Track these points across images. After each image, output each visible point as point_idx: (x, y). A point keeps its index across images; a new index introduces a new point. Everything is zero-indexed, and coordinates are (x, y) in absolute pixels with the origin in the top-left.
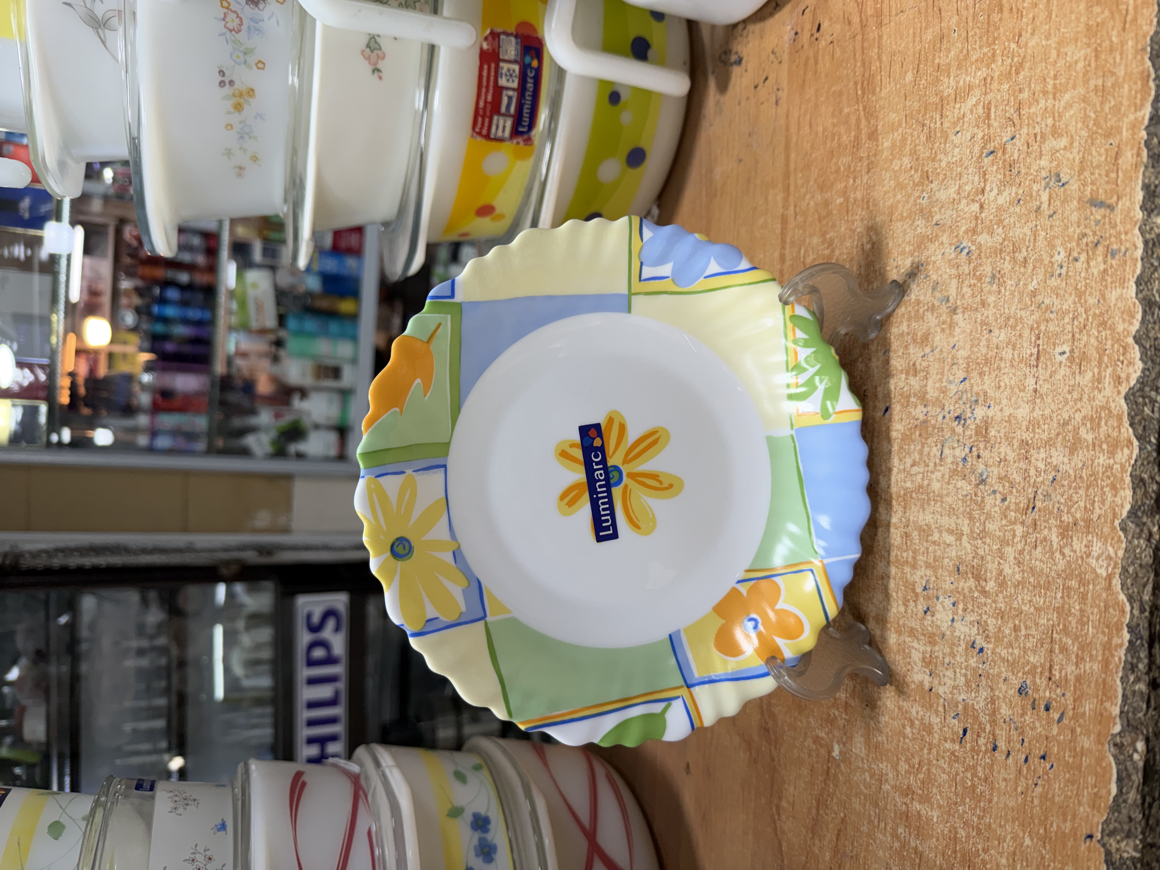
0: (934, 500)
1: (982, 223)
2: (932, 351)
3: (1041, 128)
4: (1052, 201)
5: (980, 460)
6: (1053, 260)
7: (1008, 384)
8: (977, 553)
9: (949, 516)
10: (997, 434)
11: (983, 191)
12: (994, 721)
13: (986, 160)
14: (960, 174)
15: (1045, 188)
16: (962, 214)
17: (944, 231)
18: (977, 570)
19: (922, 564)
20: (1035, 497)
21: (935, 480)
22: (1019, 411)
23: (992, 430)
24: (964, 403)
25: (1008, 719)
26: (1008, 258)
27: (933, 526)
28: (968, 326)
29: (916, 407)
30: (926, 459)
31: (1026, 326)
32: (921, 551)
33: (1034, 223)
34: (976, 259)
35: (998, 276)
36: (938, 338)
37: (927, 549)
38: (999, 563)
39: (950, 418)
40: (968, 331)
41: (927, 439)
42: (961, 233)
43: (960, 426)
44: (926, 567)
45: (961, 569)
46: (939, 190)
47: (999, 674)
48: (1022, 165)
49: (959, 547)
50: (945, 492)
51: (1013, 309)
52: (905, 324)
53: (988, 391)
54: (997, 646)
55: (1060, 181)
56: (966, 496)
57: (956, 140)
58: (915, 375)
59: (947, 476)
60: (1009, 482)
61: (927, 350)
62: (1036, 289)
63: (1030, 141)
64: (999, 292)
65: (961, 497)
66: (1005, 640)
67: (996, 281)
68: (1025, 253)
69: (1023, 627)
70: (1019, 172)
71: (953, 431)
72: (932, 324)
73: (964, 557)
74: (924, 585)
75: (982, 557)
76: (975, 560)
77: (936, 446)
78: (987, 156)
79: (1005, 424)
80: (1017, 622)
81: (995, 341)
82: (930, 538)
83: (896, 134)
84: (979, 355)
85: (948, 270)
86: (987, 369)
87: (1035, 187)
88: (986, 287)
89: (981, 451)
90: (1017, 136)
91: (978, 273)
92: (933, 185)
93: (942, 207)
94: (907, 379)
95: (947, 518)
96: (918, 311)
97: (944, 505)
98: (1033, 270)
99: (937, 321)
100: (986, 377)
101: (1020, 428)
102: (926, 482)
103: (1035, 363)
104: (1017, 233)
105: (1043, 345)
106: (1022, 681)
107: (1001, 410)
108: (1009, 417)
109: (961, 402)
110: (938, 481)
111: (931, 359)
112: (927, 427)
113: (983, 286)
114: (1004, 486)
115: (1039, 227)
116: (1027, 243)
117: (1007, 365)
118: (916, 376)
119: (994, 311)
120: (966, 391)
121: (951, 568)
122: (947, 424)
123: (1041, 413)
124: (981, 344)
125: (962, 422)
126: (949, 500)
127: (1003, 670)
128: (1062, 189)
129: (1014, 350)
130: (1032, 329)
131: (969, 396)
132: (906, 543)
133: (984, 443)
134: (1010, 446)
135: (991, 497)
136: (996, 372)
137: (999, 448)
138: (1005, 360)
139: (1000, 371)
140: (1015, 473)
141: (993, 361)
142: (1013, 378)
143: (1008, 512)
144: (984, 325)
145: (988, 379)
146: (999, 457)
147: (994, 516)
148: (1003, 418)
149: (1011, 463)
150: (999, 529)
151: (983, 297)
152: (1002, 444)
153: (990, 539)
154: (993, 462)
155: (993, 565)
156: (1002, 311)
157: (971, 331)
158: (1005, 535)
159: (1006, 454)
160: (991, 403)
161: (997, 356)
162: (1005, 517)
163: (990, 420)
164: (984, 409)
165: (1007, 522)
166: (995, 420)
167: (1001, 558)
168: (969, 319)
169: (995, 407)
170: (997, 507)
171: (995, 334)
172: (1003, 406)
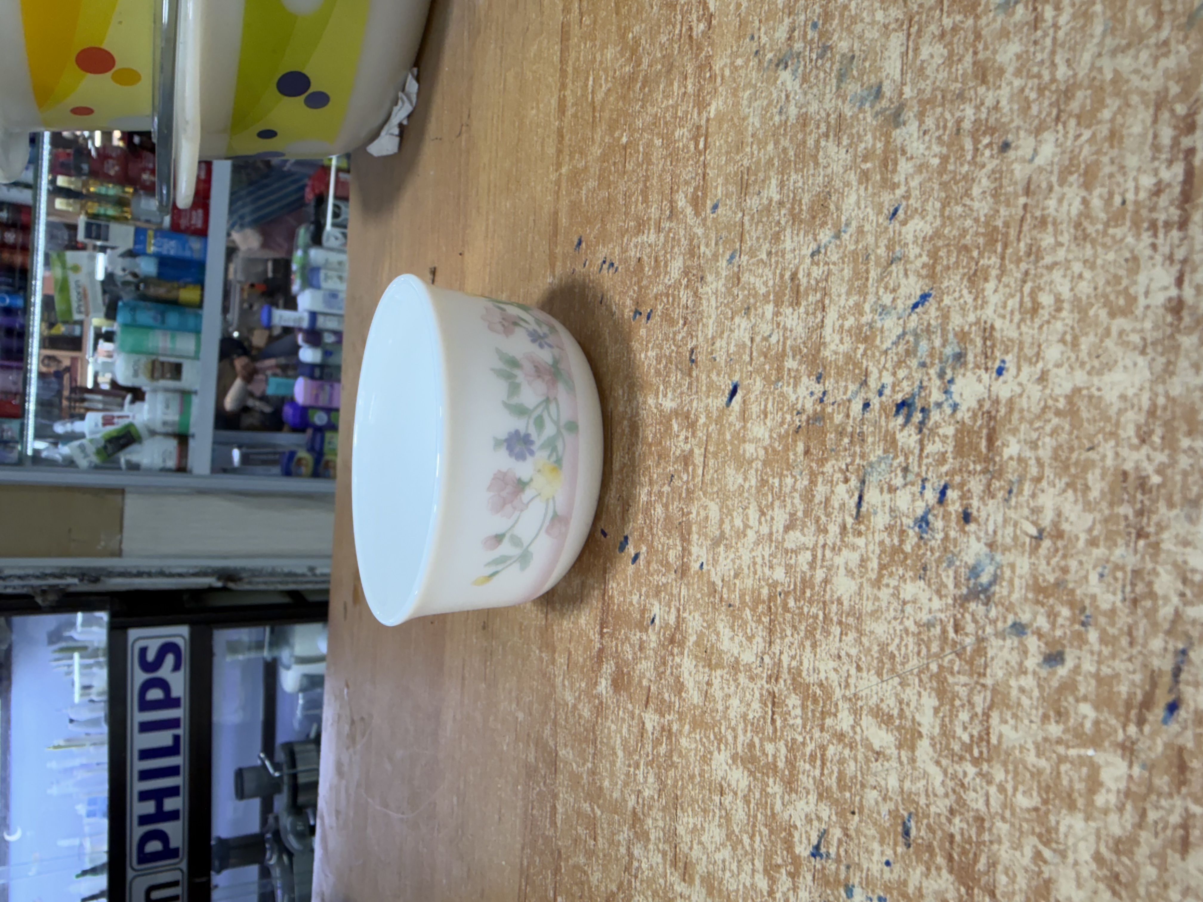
0: (840, 623)
2: (837, 236)
5: (972, 527)
7: (1066, 294)
8: (961, 802)
9: (879, 674)
10: (1028, 453)
18: (964, 852)
19: (811, 786)
20: (1176, 672)
21: (842, 571)
22: (1107, 378)
23: (1012, 440)
24: (923, 365)
27: (838, 693)
28: (936, 149)
29: (797, 381)
30: (821, 513)
31: (1134, 100)
32: (808, 750)
36: (853, 198)
37: (823, 748)
38: (1038, 856)
39: (883, 407)
40: (936, 161)
41: (822, 462)
43: (911, 429)
44: (820, 797)
45: (913, 832)
49: (908, 768)
50: (869, 607)
52: (774, 182)
53: (998, 324)
56: (929, 625)
58: (796, 303)
59: (874, 564)
60: (1071, 604)
61: (825, 235)
64: (1037, 23)
65: (913, 628)
71: (891, 442)
72: (837, 168)
73: (923, 801)
74: (814, 841)
75: (980, 820)
76: (957, 820)
77: (846, 481)
79: (1055, 421)
81: (1020, 172)
82: (829, 721)
84: (969, 223)
85: (879, 16)
86: (994, 260)
88: (992, 24)
89: (975, 503)
94: (777, 314)
95: (875, 679)
96: (805, 142)
97: (864, 640)
99: (849, 157)
100: (990, 286)
101: (1113, 434)
102: (820, 574)
103: (1174, 215)
107: (1043, 378)
108: (1070, 399)
109: (914, 363)
110: (850, 573)
111: (834, 258)
112: (823, 432)
113: (983, 21)
114: (1052, 616)
117: (1065, 238)
118: (798, 304)
119: (1017, 83)
120: (928, 330)
121: (886, 821)
122: (876, 424)
124: (976, 191)
125: (918, 417)
126: (880, 629)
129: (1087, 186)
130: (1160, 105)
131: (938, 343)
132: (773, 721)
133: (984, 479)
134: (1075, 490)
135: (1008, 642)
136: (1023, 266)
137: (1034, 496)
138: (1055, 223)
139: (1037, 261)
140: (1094, 578)
141: (1013, 233)
142: (1087, 274)
143: (1071, 699)
144: (984, 134)
145: (996, 291)
146: (1035, 523)
147: (1019, 704)
148: (1050, 402)
149: (1081, 544)
150: (1037, 746)
151: (981, 56)
152: (1044, 484)
153: (1007, 772)
154: (1015, 538)
155: (1018, 854)
156: (1047, 77)
157: (945, 159)
158: (1059, 773)
159: (1059, 515)
160: (1008, 358)
161: (1028, 216)
162: (1059, 714)
163: (1003, 411)
164: (985, 377)
165: (1066, 731)
166: (1021, 411)
167: (1047, 843)
168: (938, 127)
169: (1019, 369)
170: (1030, 677)
171: (1020, 153)
172: (1050, 366)
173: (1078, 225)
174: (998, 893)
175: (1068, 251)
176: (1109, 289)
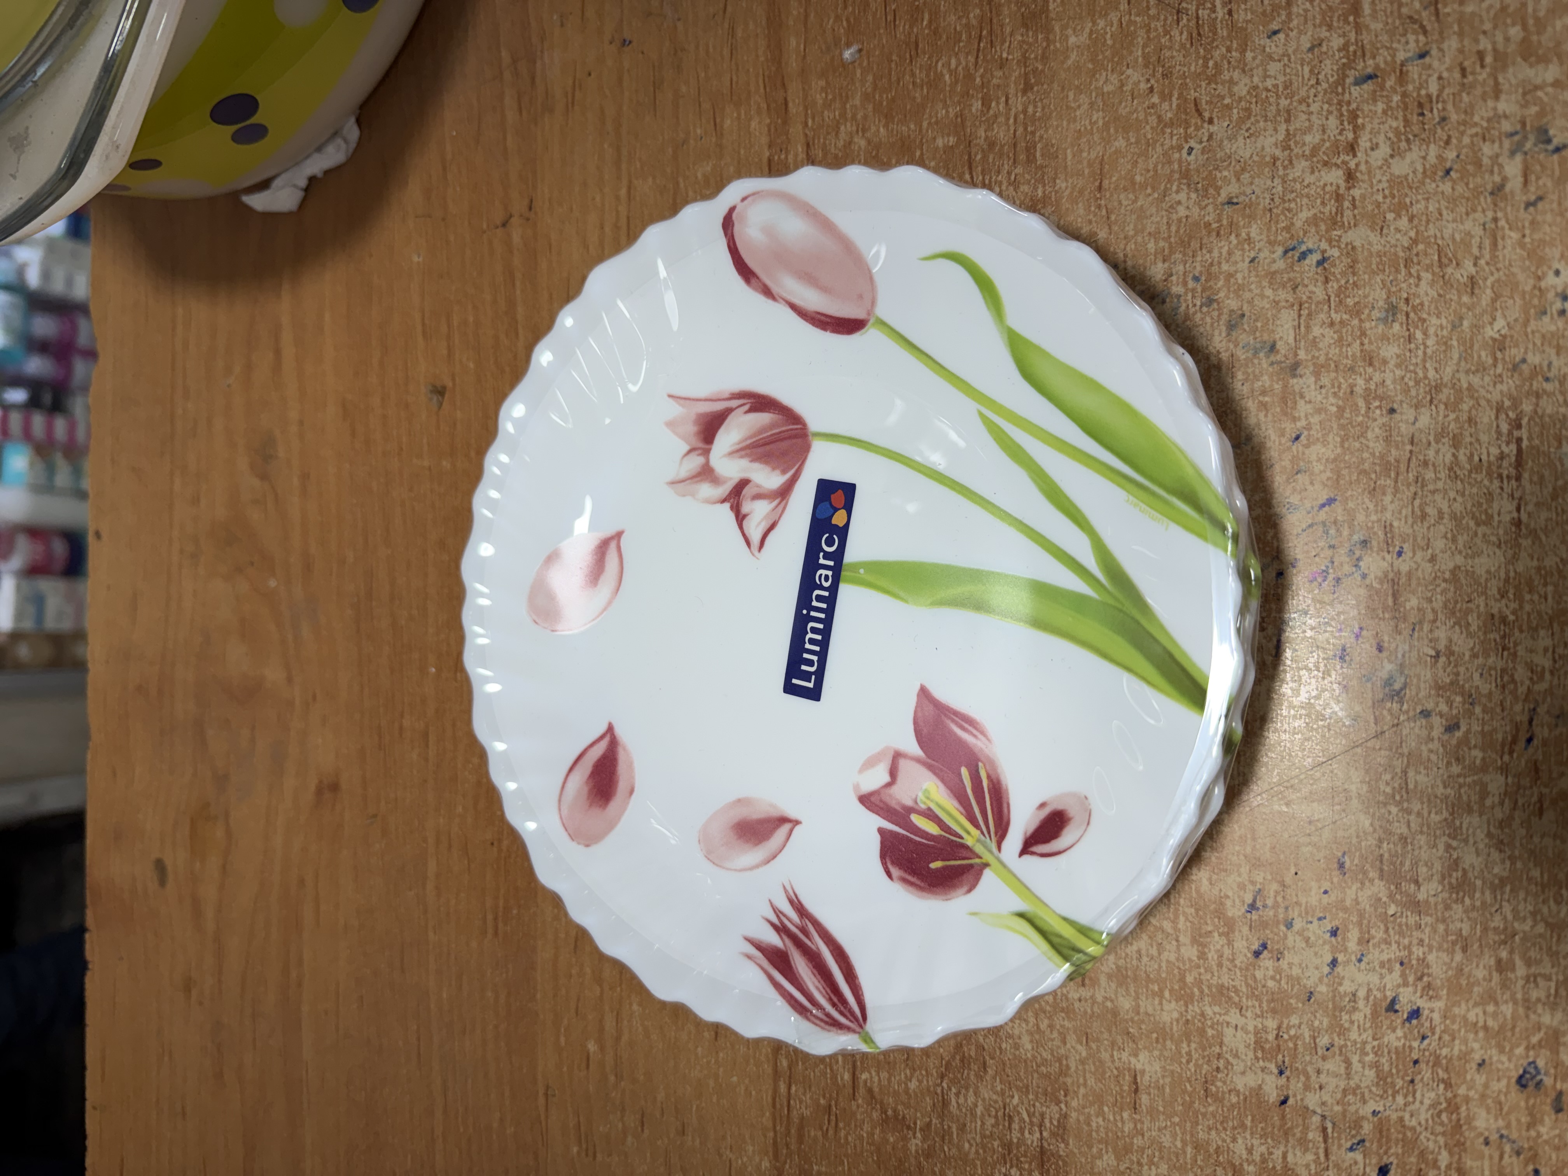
1: (1354, 207)
3: (1494, 43)
4: (1533, 178)
5: (1384, 654)
6: (1543, 284)
7: (1445, 509)
8: (1388, 832)
10: (1422, 605)
11: (1352, 148)
12: (1461, 1144)
13: (1356, 91)
14: (1288, 112)
15: (1513, 153)
16: (1298, 186)
17: (1252, 217)
18: (1393, 863)
20: (1531, 721)
22: (1477, 560)
23: (1412, 597)
24: (1332, 547)
25: (1494, 1137)
26: (1426, 276)
28: (1332, 400)
31: (1483, 403)
33: (1490, 214)
34: (1344, 274)
35: (1403, 306)
38: (1448, 847)
40: (1334, 409)
42: (1299, 224)
45: (1348, 864)
46: (1232, 138)
47: (1465, 1056)
48: (1450, 107)
51: (1449, 370)
53: (1395, 524)
54: (1457, 1004)
55: (1549, 141)
57: (1271, 47)
60: (1462, 694)
62: (1504, 337)
63: (1466, 64)
64: (1410, 339)
66: (1476, 989)
67: (1401, 317)
68: (1472, 270)
69: (1518, 962)
70: (1444, 119)
73: (1354, 841)
74: (1249, 901)
75: (1404, 839)
76: (1386, 846)
78: (1358, 82)
79: (1444, 585)
80: (1504, 954)
81: (1405, 428)
83: (1101, 23)
85: (1268, 292)
86: (1389, 483)
87: (1487, 150)
88: (1375, 329)
89: (1386, 638)
90: (1434, 52)
91: (1350, 302)
92: (1213, 129)
93: (1243, 170)
98: (1494, 301)
100: (1388, 498)
101: (1483, 593)
103: (1513, 472)
104: (1447, 233)
105: (1530, 439)
106: (1525, 1064)
107: (1433, 560)
108: (1453, 572)
113: (1367, 325)
114: (1450, 703)
115: (1502, 223)
116: (1475, 251)
117: (1442, 475)
120: (1335, 523)
121: (1321, 864)
123: (1535, 563)
124: (1370, 435)
127: (1476, 1046)
128: (1556, 157)
129: (1455, 447)
130: (1499, 409)
131: (1345, 532)
133: (1392, 622)
134: (1461, 627)
135: (1418, 723)
136: (1413, 489)
137: (1431, 631)
138: (1434, 465)
139: (1422, 487)
140: (1476, 676)
141: (1403, 468)
142: (1459, 499)
143: (1465, 749)
144: (1374, 398)
145: (1392, 502)
146: (1434, 648)
147: (1429, 760)
148: (1439, 574)
149: (1467, 657)
150: (1444, 783)
151: (1366, 347)
152: (1438, 624)
153: (1422, 803)
154: (1419, 659)
155: (1434, 850)
156: (1421, 374)
157: (1341, 410)
158: (1460, 794)
159: (1451, 641)
160: (1405, 546)
161: (1414, 458)
162: (1458, 759)
163: (1403, 580)
164: (1388, 557)
165: (1464, 768)
166: (1419, 579)
167: (1454, 838)
168: (1333, 386)
169: (1414, 554)
170: (1436, 742)
171: (1404, 417)
172: (1437, 552)
173: (1451, 469)
174: (1420, 880)
175: (1445, 483)
176: (1474, 509)
